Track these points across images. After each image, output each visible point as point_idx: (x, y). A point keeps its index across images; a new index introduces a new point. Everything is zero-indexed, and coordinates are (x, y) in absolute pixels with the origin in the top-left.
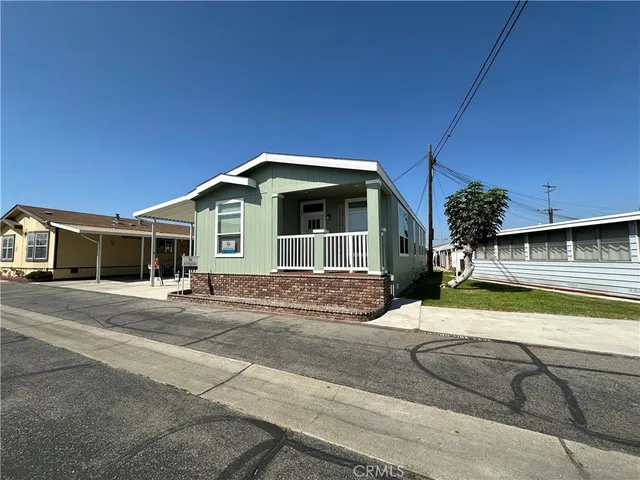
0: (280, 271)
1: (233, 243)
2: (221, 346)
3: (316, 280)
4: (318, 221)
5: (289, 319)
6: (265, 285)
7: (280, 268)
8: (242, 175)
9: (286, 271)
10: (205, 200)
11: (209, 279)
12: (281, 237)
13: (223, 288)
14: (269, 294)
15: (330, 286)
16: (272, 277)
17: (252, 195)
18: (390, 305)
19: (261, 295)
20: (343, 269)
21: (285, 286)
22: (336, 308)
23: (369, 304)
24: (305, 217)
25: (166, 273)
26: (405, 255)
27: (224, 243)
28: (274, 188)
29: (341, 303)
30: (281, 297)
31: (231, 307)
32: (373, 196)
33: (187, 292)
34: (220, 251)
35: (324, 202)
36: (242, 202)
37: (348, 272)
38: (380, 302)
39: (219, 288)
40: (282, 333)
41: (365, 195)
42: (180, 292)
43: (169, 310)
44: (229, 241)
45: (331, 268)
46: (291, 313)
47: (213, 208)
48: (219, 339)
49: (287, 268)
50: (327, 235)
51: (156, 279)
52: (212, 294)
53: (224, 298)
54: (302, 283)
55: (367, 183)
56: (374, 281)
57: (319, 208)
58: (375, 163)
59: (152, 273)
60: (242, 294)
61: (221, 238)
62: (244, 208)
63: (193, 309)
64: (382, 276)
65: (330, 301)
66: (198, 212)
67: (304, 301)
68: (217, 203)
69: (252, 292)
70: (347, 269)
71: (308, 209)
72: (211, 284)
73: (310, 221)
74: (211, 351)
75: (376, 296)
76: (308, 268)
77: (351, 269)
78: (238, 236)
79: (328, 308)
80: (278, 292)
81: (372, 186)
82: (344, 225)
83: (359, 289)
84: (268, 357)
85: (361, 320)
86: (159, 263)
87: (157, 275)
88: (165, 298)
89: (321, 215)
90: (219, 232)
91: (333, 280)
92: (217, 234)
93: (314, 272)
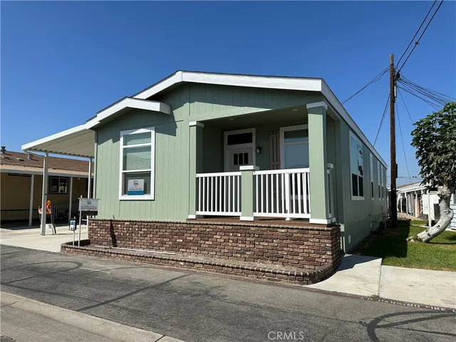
0: (199, 217)
1: (141, 182)
2: (125, 312)
3: (245, 229)
4: (246, 155)
5: (210, 279)
6: (180, 235)
7: (199, 213)
8: (152, 99)
9: (206, 217)
10: (107, 129)
11: (112, 227)
12: (200, 175)
13: (129, 239)
14: (186, 245)
15: (262, 237)
16: (188, 226)
17: (164, 123)
18: (339, 264)
19: (175, 247)
20: (278, 215)
21: (204, 236)
22: (268, 266)
23: (311, 261)
24: (230, 151)
25: (59, 219)
26: (358, 198)
27: (131, 182)
28: (191, 115)
29: (276, 259)
30: (200, 249)
31: (138, 262)
32: (316, 124)
33: (84, 243)
34: (125, 192)
35: (253, 130)
36: (153, 132)
37: (284, 219)
38: (326, 259)
39: (124, 238)
40: (201, 297)
41: (306, 122)
42: (76, 243)
43: (64, 265)
44: (137, 180)
45: (262, 214)
46: (212, 272)
47: (116, 140)
48: (122, 303)
49: (208, 213)
50: (257, 173)
51: (47, 226)
52: (115, 245)
53: (129, 251)
54: (226, 232)
55: (308, 106)
57: (246, 139)
58: (320, 82)
59: (43, 220)
60: (151, 246)
61: (127, 176)
62: (155, 139)
63: (93, 264)
64: (328, 226)
65: (261, 256)
66: (98, 143)
67: (229, 255)
68: (122, 133)
69: (163, 243)
70: (282, 215)
71: (234, 140)
72: (114, 233)
73: (236, 155)
74: (113, 318)
75: (320, 251)
76: (234, 214)
77: (288, 216)
78: (148, 174)
79: (259, 265)
80: (196, 243)
81: (315, 111)
82: (278, 160)
83: (299, 241)
84: (183, 327)
85: (301, 282)
86: (52, 206)
87: (48, 221)
88: (58, 249)
89: (250, 148)
90: (125, 168)
91: (265, 229)
92: (121, 171)
93: (241, 219)
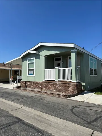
0: (45, 81)
1: (32, 71)
2: (19, 102)
3: (56, 84)
6: (41, 85)
8: (34, 50)
10: (25, 58)
11: (26, 83)
12: (46, 70)
13: (29, 86)
14: (42, 88)
15: (60, 86)
16: (43, 83)
17: (37, 56)
19: (40, 88)
20: (65, 80)
21: (47, 85)
22: (61, 93)
23: (72, 92)
27: (30, 71)
28: (44, 54)
29: (63, 92)
30: (46, 89)
31: (29, 92)
32: (73, 55)
34: (29, 74)
36: (35, 59)
37: (67, 81)
38: (75, 92)
41: (71, 55)
42: (17, 87)
43: (12, 92)
44: (31, 71)
45: (60, 80)
47: (27, 61)
48: (20, 100)
49: (47, 80)
50: (59, 69)
51: (12, 83)
53: (29, 89)
54: (51, 85)
55: (71, 51)
56: (74, 84)
57: (60, 59)
58: (73, 44)
60: (34, 88)
61: (29, 70)
63: (19, 92)
64: (76, 83)
65: (60, 91)
66: (23, 62)
67: (52, 91)
68: (28, 59)
69: (37, 87)
72: (26, 84)
73: (57, 64)
74: (16, 103)
75: (74, 90)
76: (54, 80)
79: (59, 93)
80: (44, 87)
81: (73, 52)
82: (68, 65)
83: (69, 87)
85: (66, 97)
88: (12, 88)
90: (29, 68)
91: (61, 84)
92: (28, 69)
93: (55, 81)
